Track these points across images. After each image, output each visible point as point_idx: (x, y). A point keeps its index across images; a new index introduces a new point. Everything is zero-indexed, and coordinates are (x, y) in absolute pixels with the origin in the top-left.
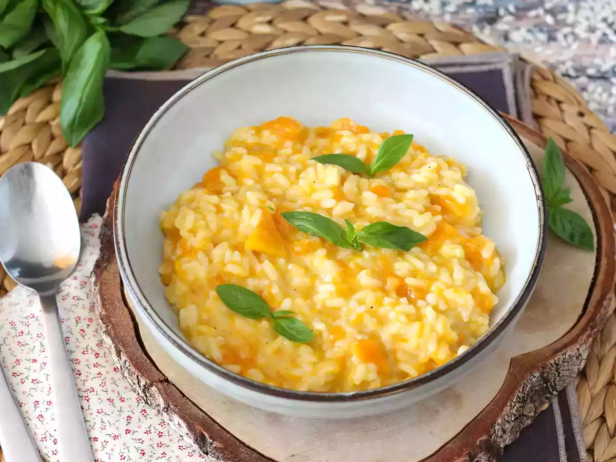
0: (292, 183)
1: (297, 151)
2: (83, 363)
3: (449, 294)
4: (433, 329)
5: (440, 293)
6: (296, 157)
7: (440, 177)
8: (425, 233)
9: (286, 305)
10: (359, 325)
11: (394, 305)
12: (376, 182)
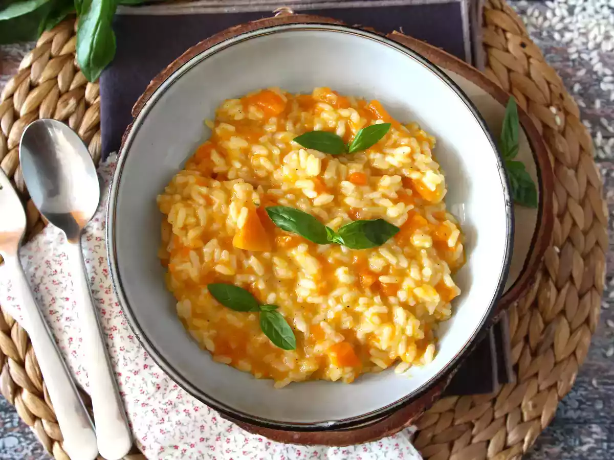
0: (277, 167)
1: (281, 128)
2: (107, 302)
3: (419, 292)
4: (403, 331)
5: (411, 292)
6: (280, 136)
7: (413, 160)
8: (398, 223)
9: (271, 298)
10: (337, 325)
11: (369, 305)
12: (355, 168)
